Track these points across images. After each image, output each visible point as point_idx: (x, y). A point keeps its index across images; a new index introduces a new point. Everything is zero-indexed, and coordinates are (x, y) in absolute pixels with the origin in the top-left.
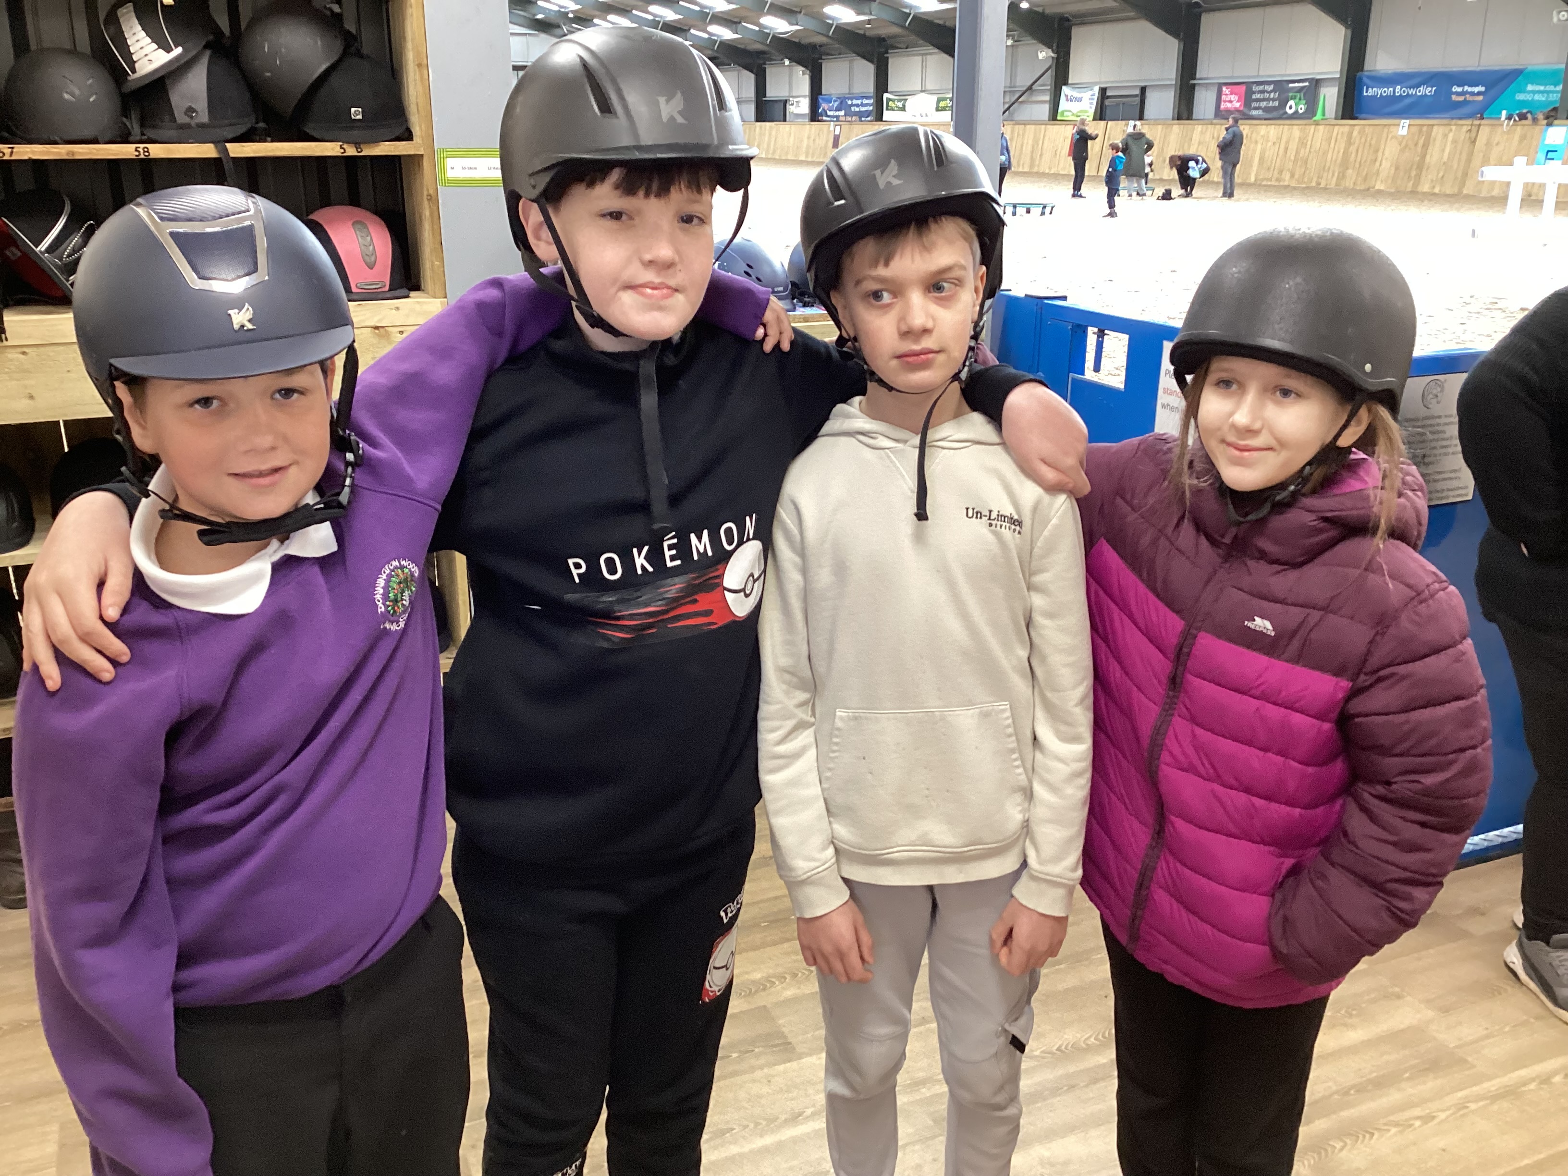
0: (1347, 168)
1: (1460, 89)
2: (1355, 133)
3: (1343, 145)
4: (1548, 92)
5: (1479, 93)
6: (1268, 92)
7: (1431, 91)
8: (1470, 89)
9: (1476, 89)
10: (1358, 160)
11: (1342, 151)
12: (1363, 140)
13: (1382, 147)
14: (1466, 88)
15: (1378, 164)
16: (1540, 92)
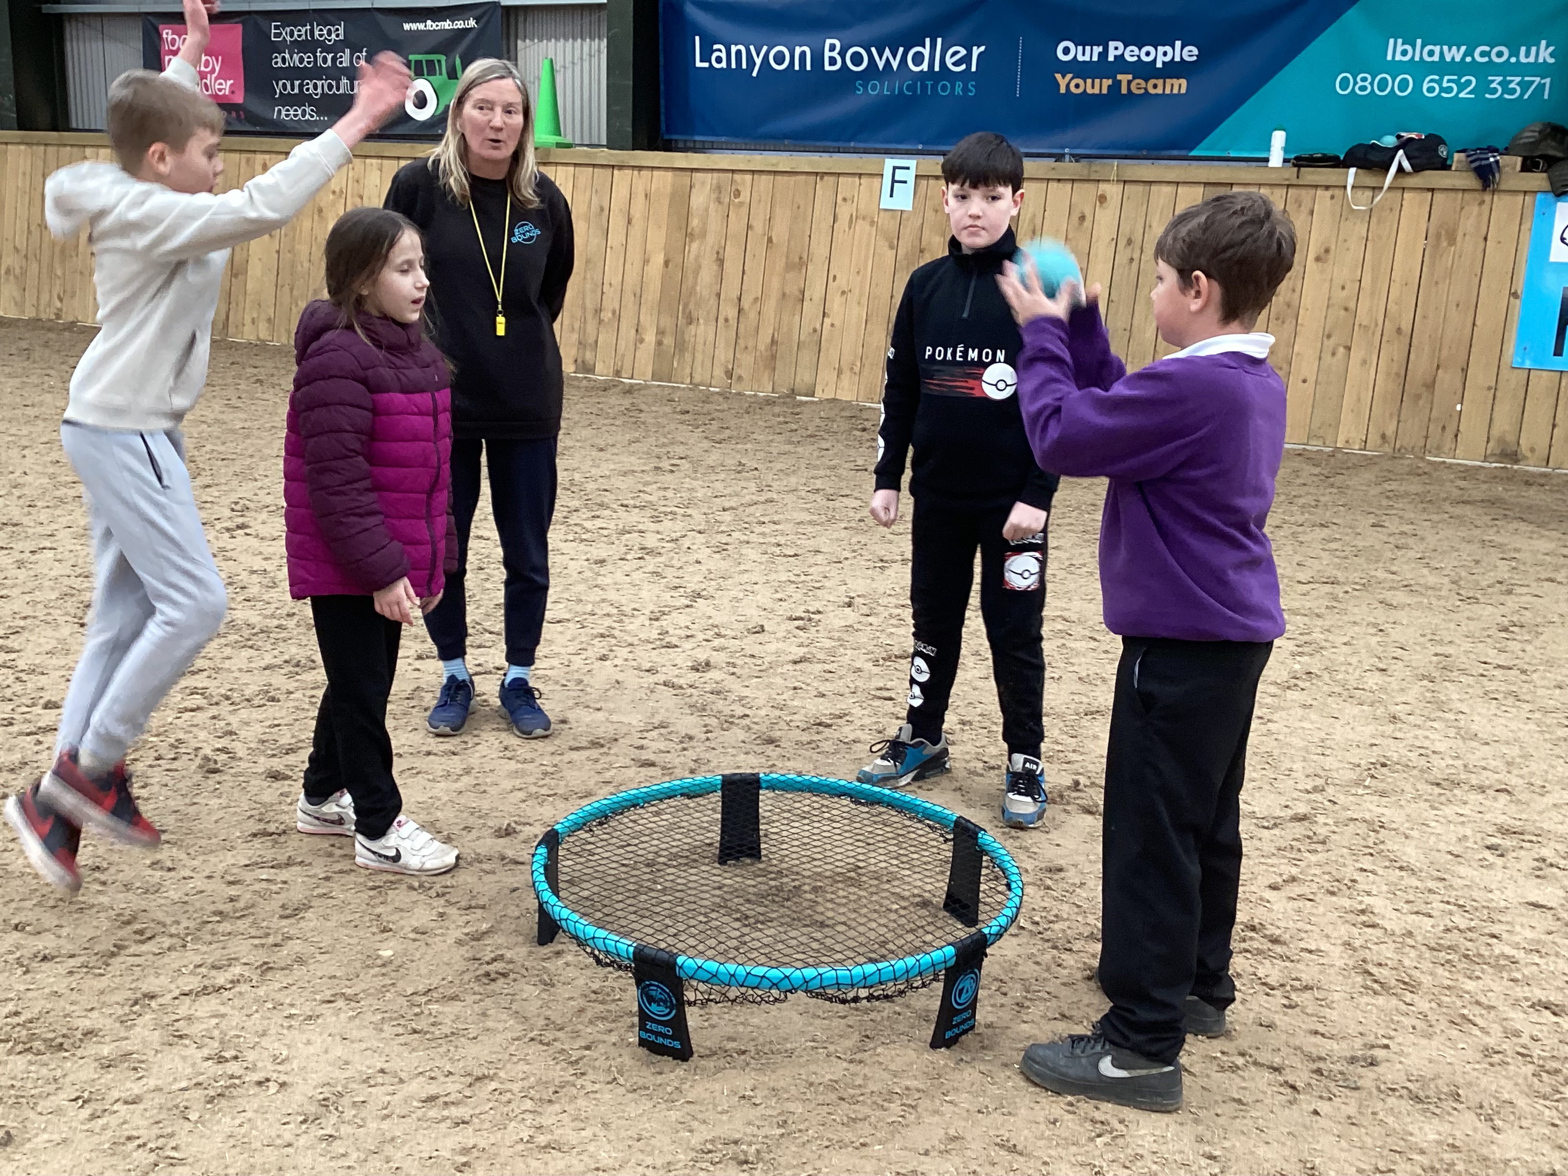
0: (690, 320)
1: (1090, 54)
2: (700, 199)
3: (657, 239)
4: (1483, 71)
5: (1173, 69)
6: (327, 49)
7: (967, 59)
8: (1131, 54)
9: (1161, 55)
10: (731, 289)
11: (658, 259)
12: (737, 224)
13: (820, 249)
14: (1115, 49)
15: (811, 309)
16: (1442, 68)
